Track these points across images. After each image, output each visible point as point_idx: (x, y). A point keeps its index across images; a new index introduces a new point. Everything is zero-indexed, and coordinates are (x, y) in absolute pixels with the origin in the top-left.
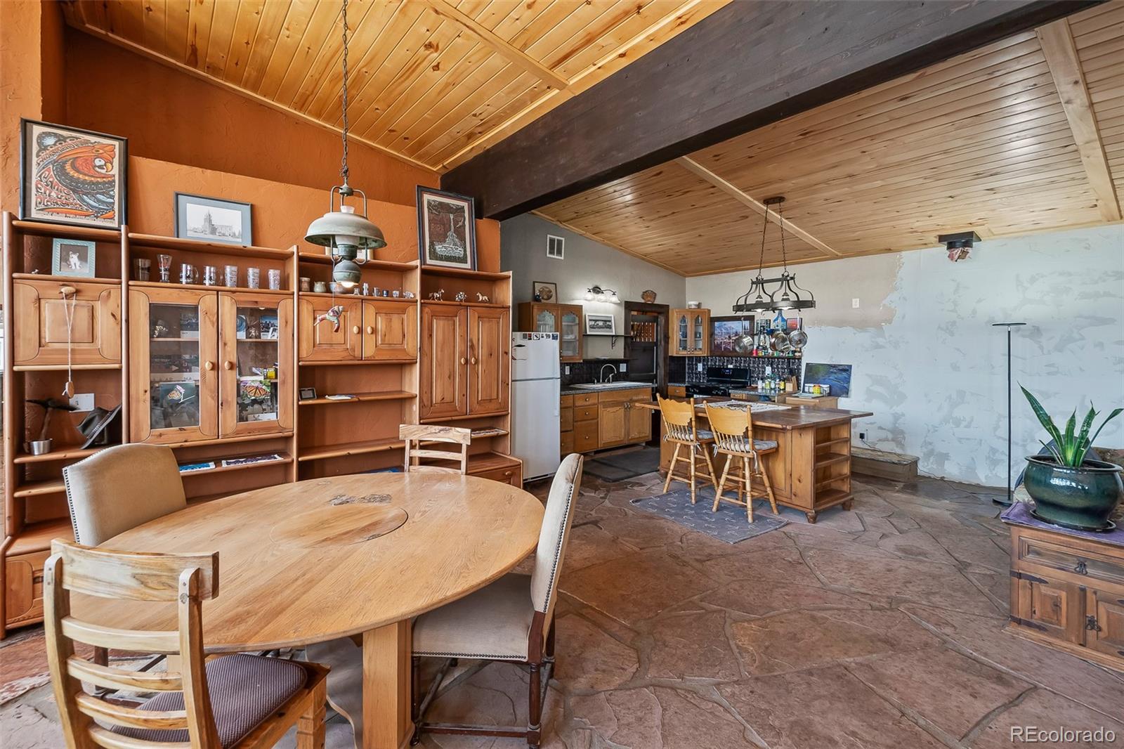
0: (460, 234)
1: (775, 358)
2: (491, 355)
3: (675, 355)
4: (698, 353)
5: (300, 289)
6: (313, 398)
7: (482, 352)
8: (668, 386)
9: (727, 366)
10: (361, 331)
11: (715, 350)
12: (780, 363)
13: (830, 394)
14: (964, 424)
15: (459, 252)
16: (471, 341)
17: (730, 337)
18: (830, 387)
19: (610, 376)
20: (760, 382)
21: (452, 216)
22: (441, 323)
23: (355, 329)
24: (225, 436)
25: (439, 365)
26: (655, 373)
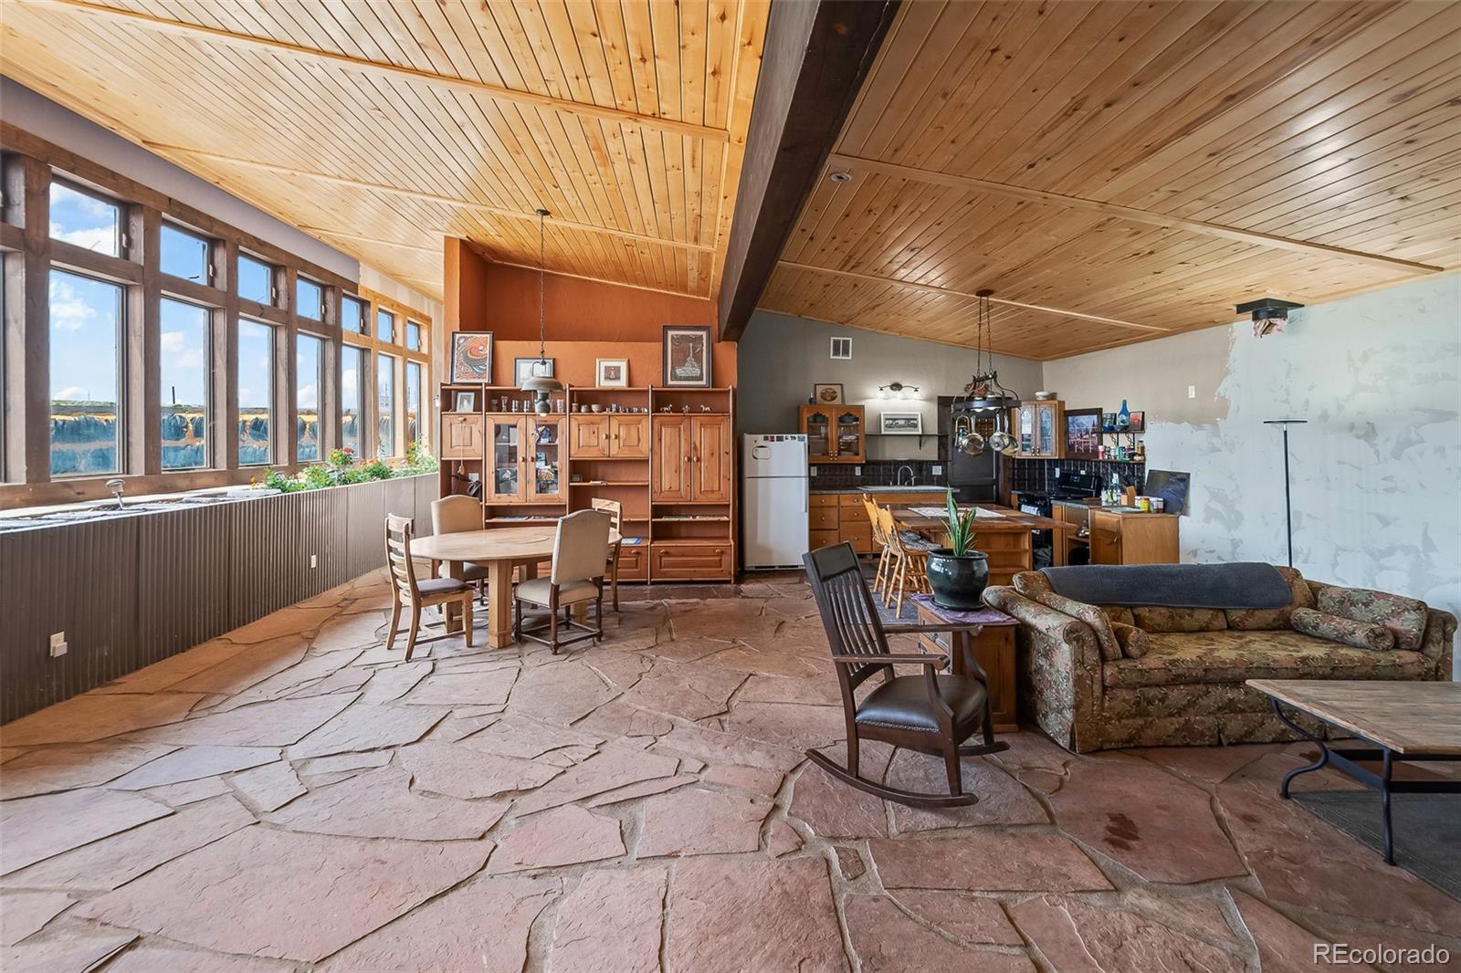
0: (698, 359)
1: (1121, 463)
2: (713, 455)
3: (1017, 457)
4: (1046, 455)
5: (571, 411)
6: (580, 482)
7: (704, 453)
10: (608, 437)
11: (1070, 451)
12: (1126, 470)
13: (1164, 510)
15: (698, 372)
16: (694, 443)
19: (913, 479)
20: (1104, 493)
21: (691, 345)
22: (669, 430)
23: (604, 436)
24: (530, 501)
25: (666, 461)
26: (995, 477)
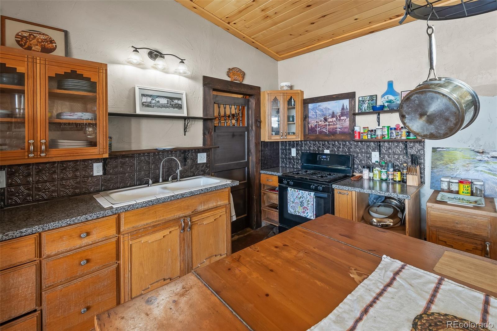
1: (386, 141)
3: (267, 140)
4: (292, 138)
8: (260, 174)
9: (323, 151)
17: (326, 120)
20: (366, 171)
26: (246, 160)
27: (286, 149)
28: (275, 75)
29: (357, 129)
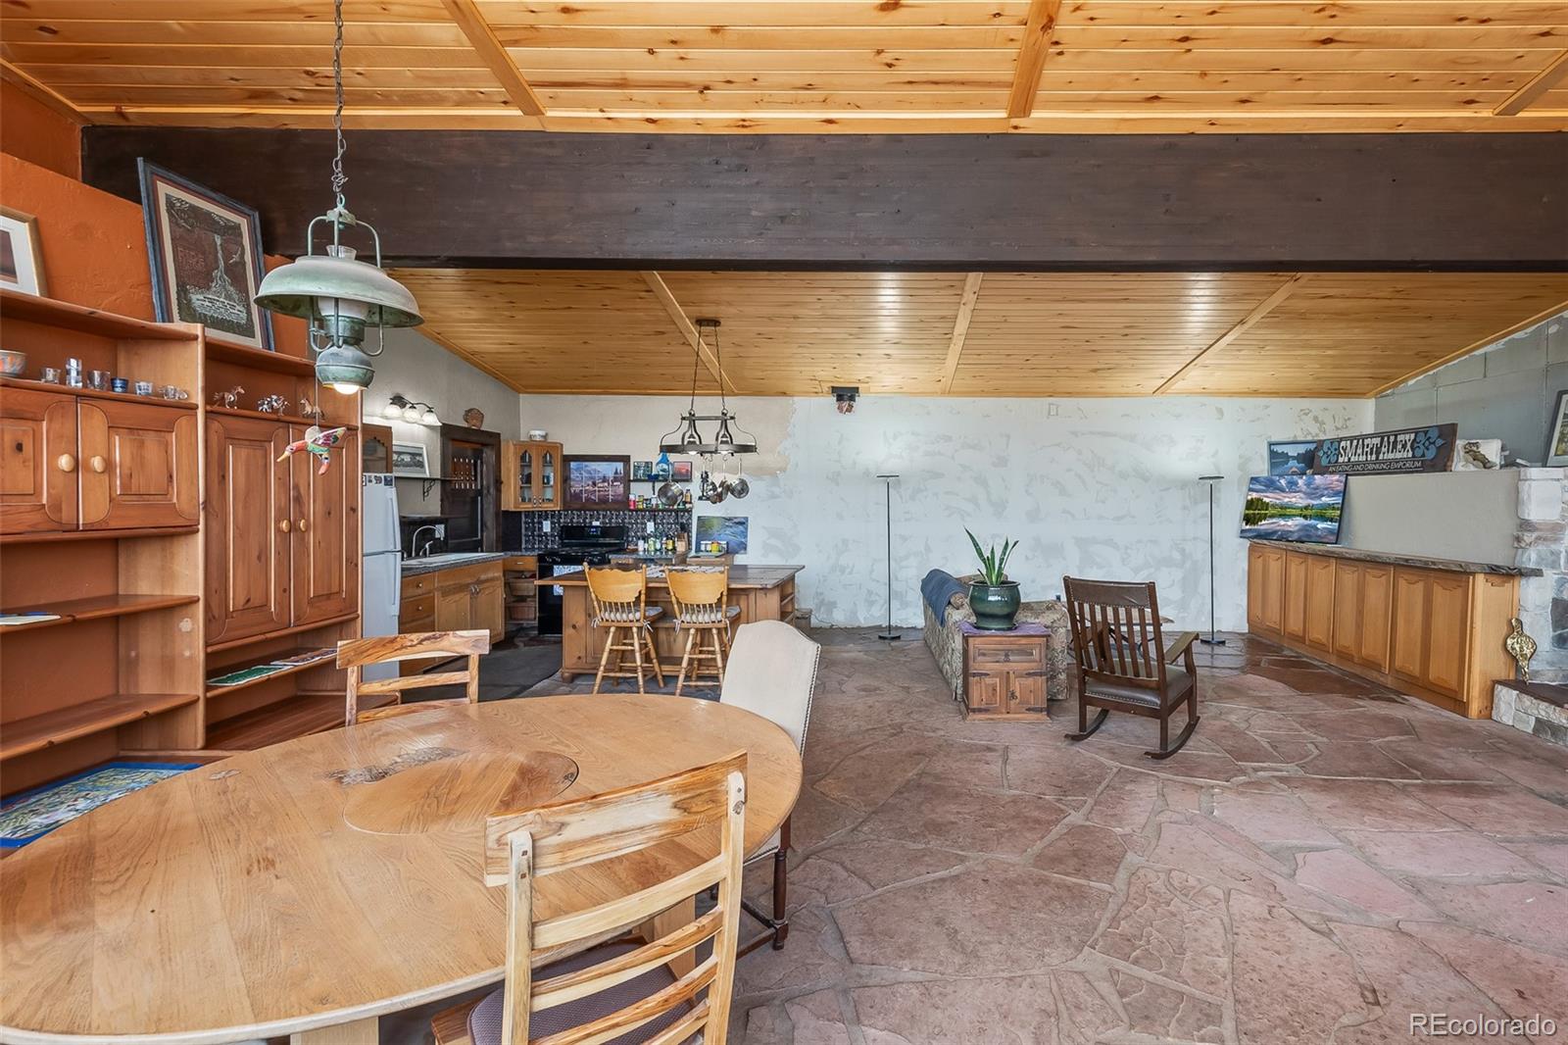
1: (660, 510)
2: (329, 513)
3: (509, 509)
4: (545, 507)
7: (314, 509)
9: (591, 523)
10: (76, 466)
11: (571, 501)
12: (666, 517)
13: (727, 552)
14: (848, 570)
15: (241, 316)
17: (594, 484)
18: (727, 543)
19: (427, 546)
20: (641, 543)
21: (218, 240)
22: (244, 452)
23: (66, 462)
25: (239, 535)
26: (479, 537)
27: (533, 523)
28: (516, 415)
29: (632, 497)
